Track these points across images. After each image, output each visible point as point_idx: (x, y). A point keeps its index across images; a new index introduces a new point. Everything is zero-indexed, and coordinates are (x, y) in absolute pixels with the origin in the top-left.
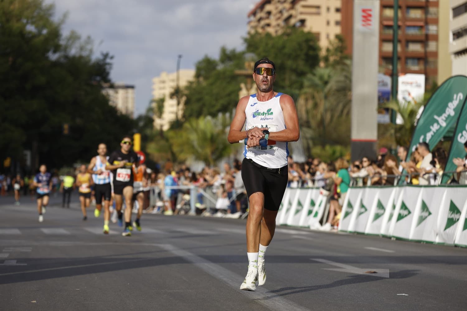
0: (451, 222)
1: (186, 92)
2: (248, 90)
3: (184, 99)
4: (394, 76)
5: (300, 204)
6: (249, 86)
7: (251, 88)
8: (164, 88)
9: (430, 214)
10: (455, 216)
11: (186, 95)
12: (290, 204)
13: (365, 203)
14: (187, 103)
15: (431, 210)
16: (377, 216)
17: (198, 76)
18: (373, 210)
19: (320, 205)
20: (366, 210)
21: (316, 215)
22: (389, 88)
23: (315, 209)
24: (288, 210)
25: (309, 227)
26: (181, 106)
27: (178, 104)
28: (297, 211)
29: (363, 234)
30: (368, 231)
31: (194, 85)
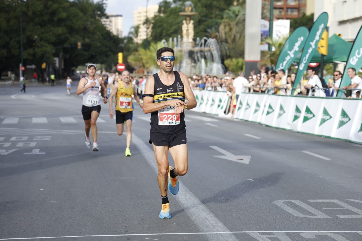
0: (296, 118)
1: (153, 21)
2: (187, 24)
3: (152, 25)
4: (271, 22)
5: (213, 100)
6: (188, 22)
7: (189, 23)
8: (140, 17)
9: (284, 112)
10: (298, 114)
11: (153, 23)
12: (208, 100)
13: (249, 103)
14: (153, 28)
15: (285, 109)
16: (256, 111)
17: (160, 11)
18: (254, 107)
19: (224, 102)
20: (250, 107)
21: (222, 108)
22: (267, 29)
23: (222, 104)
24: (207, 104)
25: (217, 115)
26: (150, 30)
27: (148, 28)
28: (212, 105)
29: (247, 121)
30: (250, 119)
31: (157, 18)
